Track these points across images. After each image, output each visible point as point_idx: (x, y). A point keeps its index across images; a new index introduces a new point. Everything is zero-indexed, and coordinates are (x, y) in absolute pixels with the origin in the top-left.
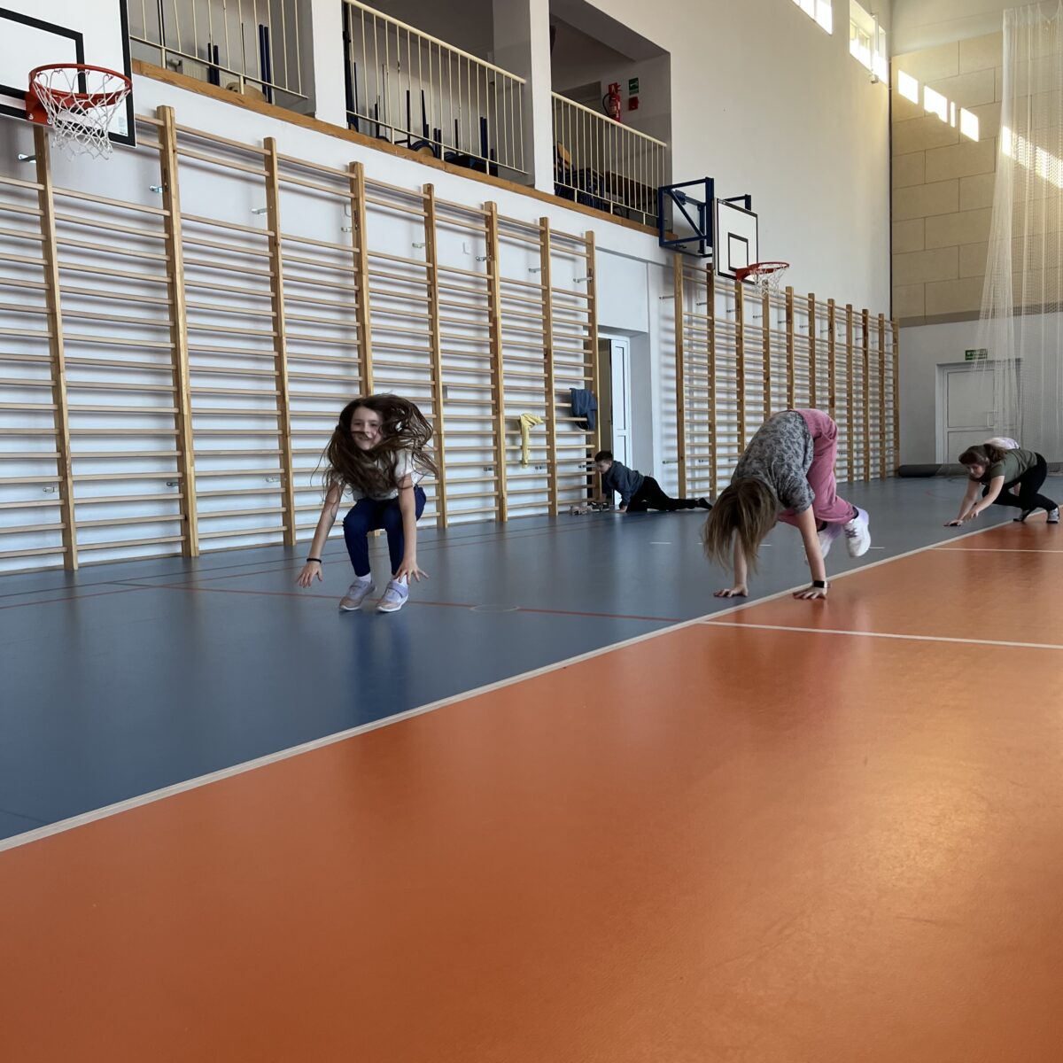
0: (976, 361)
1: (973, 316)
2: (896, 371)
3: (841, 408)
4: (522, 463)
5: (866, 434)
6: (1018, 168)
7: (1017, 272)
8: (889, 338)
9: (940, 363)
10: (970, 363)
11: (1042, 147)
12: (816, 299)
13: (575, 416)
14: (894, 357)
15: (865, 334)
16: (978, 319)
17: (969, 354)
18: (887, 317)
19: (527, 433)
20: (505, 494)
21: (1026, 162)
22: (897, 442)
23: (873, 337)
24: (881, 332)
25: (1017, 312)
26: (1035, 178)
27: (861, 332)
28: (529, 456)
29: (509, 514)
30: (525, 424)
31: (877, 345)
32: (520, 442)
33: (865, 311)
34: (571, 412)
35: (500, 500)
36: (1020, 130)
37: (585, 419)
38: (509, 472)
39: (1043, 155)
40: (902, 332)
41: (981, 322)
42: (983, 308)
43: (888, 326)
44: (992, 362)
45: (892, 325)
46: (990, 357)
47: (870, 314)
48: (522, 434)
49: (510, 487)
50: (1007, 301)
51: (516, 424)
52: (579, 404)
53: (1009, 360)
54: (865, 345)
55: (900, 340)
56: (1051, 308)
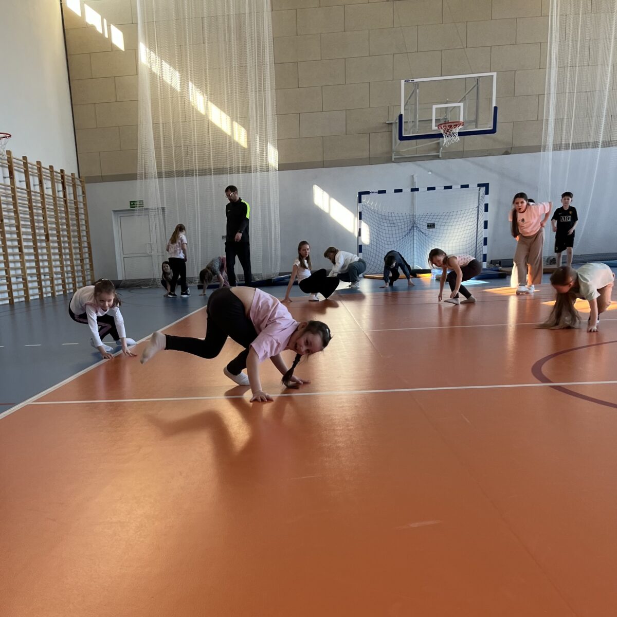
0: (137, 208)
1: (132, 177)
2: (86, 215)
3: (53, 242)
5: (71, 260)
6: (152, 74)
7: (157, 148)
8: (79, 191)
9: (114, 210)
10: (134, 210)
11: (166, 61)
12: (28, 161)
14: (84, 204)
15: (64, 188)
16: (136, 179)
17: (133, 204)
18: (77, 176)
21: (156, 71)
22: (91, 265)
23: (70, 190)
24: (74, 186)
25: (160, 175)
26: (163, 83)
27: (60, 185)
31: (72, 195)
33: (62, 171)
36: (151, 46)
39: (166, 66)
40: (87, 186)
41: (138, 181)
42: (138, 172)
43: (78, 182)
44: (147, 209)
45: (80, 181)
46: (145, 207)
47: (66, 173)
50: (153, 168)
53: (158, 208)
54: (65, 196)
55: (87, 193)
56: (180, 174)
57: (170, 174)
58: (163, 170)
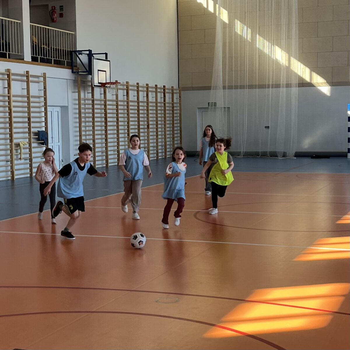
4: (20, 159)
9: (198, 107)
13: (39, 140)
16: (211, 90)
17: (209, 104)
19: (22, 148)
20: (14, 170)
28: (23, 156)
29: (16, 177)
30: (21, 145)
32: (19, 151)
34: (38, 139)
35: (12, 173)
37: (43, 142)
38: (15, 162)
48: (20, 149)
49: (16, 167)
51: (18, 145)
52: (41, 137)
53: (222, 108)
56: (236, 87)
57: (230, 87)
58: (227, 85)
